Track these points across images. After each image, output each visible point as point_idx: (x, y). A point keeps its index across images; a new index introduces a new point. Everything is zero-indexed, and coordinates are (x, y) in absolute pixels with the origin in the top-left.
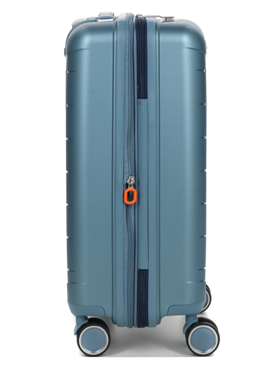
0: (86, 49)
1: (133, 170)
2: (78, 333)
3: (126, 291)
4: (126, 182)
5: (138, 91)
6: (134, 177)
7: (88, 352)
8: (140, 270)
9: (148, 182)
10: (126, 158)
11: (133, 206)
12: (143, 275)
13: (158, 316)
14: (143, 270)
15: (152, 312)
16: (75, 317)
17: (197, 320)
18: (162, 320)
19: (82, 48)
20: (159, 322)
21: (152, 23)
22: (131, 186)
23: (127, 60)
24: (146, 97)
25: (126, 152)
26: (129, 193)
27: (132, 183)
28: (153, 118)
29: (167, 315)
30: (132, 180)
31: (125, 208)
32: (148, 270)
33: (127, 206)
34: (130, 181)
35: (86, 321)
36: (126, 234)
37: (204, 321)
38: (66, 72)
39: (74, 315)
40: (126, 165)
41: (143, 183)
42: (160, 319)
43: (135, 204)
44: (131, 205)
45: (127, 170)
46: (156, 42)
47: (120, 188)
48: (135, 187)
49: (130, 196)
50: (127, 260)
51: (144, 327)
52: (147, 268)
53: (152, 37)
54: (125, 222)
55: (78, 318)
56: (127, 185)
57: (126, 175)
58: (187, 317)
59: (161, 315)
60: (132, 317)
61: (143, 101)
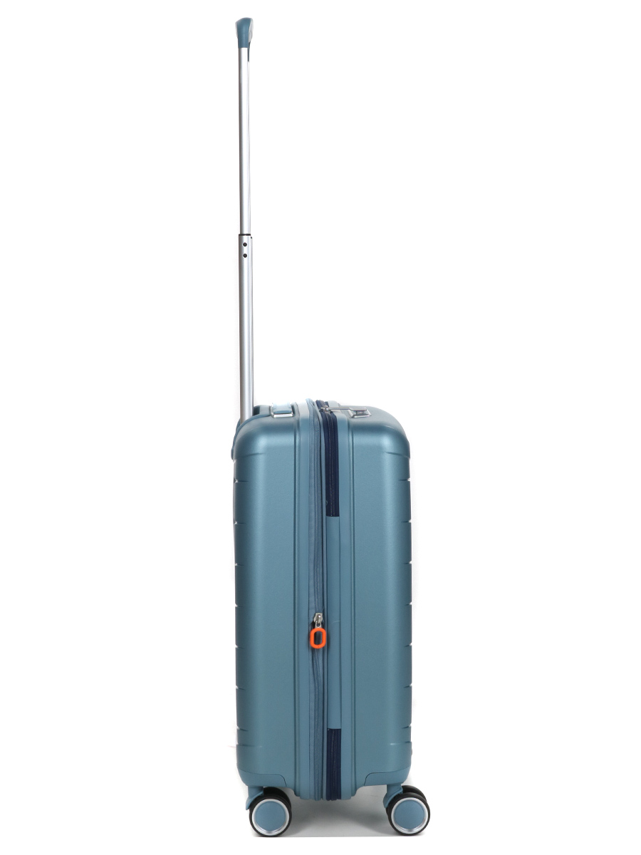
0: (261, 454)
1: (321, 605)
2: (251, 807)
3: (312, 756)
4: (311, 620)
5: (327, 506)
6: (321, 614)
7: (263, 831)
8: (331, 730)
9: (340, 620)
10: (312, 591)
11: (321, 652)
12: (334, 737)
13: (354, 786)
14: (335, 730)
15: (346, 781)
16: (246, 788)
17: (401, 791)
18: (358, 791)
19: (256, 452)
20: (354, 793)
21: (343, 421)
22: (318, 625)
23: (313, 459)
24: (337, 514)
25: (312, 582)
26: (315, 634)
27: (320, 621)
28: (346, 540)
29: (364, 785)
30: (320, 617)
31: (311, 653)
32: (340, 730)
33: (313, 650)
34: (317, 619)
35: (261, 793)
36: (312, 686)
37: (410, 791)
38: (234, 481)
39: (247, 785)
40: (312, 599)
41: (334, 622)
42: (356, 789)
43: (323, 648)
44: (318, 650)
45: (312, 605)
46: (349, 446)
47: (305, 627)
48: (323, 627)
49: (317, 638)
50: (313, 708)
51: (335, 799)
52: (339, 728)
53: (344, 439)
54: (311, 669)
55: (251, 788)
56: (313, 625)
57: (312, 612)
58: (389, 787)
59: (357, 784)
60: (320, 785)
61: (334, 519)
